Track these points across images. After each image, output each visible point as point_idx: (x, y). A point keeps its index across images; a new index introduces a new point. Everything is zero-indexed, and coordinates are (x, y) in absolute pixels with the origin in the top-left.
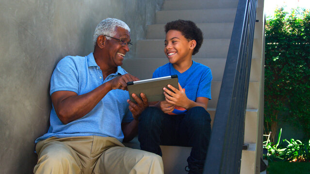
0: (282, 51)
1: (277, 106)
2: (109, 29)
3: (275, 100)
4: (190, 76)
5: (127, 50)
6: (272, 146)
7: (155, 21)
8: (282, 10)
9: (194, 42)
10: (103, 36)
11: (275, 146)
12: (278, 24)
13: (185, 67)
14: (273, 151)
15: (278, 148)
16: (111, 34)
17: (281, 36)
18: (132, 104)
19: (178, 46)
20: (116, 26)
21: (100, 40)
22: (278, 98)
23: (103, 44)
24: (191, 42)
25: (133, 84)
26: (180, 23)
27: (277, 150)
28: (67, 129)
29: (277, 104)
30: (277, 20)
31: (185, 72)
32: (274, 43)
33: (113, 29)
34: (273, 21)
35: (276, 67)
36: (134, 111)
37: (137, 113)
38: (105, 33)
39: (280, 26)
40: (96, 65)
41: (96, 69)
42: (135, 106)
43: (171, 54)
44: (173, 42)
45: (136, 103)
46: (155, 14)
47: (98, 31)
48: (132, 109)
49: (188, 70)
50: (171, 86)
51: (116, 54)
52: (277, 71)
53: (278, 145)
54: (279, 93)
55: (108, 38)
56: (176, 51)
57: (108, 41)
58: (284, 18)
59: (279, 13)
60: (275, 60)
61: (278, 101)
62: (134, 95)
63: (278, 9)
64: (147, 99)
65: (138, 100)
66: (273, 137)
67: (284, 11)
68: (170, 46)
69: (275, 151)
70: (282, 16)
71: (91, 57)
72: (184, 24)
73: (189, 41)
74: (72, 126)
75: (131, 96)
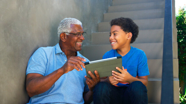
0: (185, 36)
1: (183, 70)
2: (66, 27)
3: (182, 67)
4: (129, 59)
5: (83, 39)
6: (181, 96)
7: (103, 20)
8: (183, 9)
9: (131, 34)
10: (64, 33)
11: (183, 97)
12: (181, 19)
13: (125, 51)
14: (182, 99)
15: (185, 97)
16: (68, 31)
17: (184, 26)
18: (88, 79)
19: (117, 37)
20: (71, 24)
21: (62, 36)
22: (184, 66)
23: (65, 39)
24: (128, 34)
25: (89, 64)
26: (120, 20)
27: (185, 99)
28: (42, 100)
29: (183, 69)
30: (181, 16)
31: (125, 56)
32: (180, 31)
33: (69, 27)
34: (178, 17)
35: (181, 46)
36: (90, 84)
37: (92, 86)
38: (64, 31)
39: (182, 20)
40: (61, 52)
41: (62, 55)
42: (90, 80)
43: (113, 43)
44: (114, 34)
45: (91, 78)
46: (103, 15)
47: (60, 30)
48: (88, 83)
49: (128, 53)
50: (119, 68)
51: (76, 44)
52: (183, 48)
53: (185, 96)
54: (184, 62)
55: (67, 34)
56: (116, 41)
57: (67, 36)
58: (185, 15)
59: (182, 12)
60: (180, 41)
61: (184, 67)
62: (89, 72)
63: (181, 9)
64: (99, 75)
65: (93, 76)
66: (182, 91)
67: (184, 10)
68: (112, 37)
69: (184, 100)
70: (184, 14)
71: (58, 47)
72: (123, 21)
73: (126, 34)
74: (46, 98)
75: (87, 73)
